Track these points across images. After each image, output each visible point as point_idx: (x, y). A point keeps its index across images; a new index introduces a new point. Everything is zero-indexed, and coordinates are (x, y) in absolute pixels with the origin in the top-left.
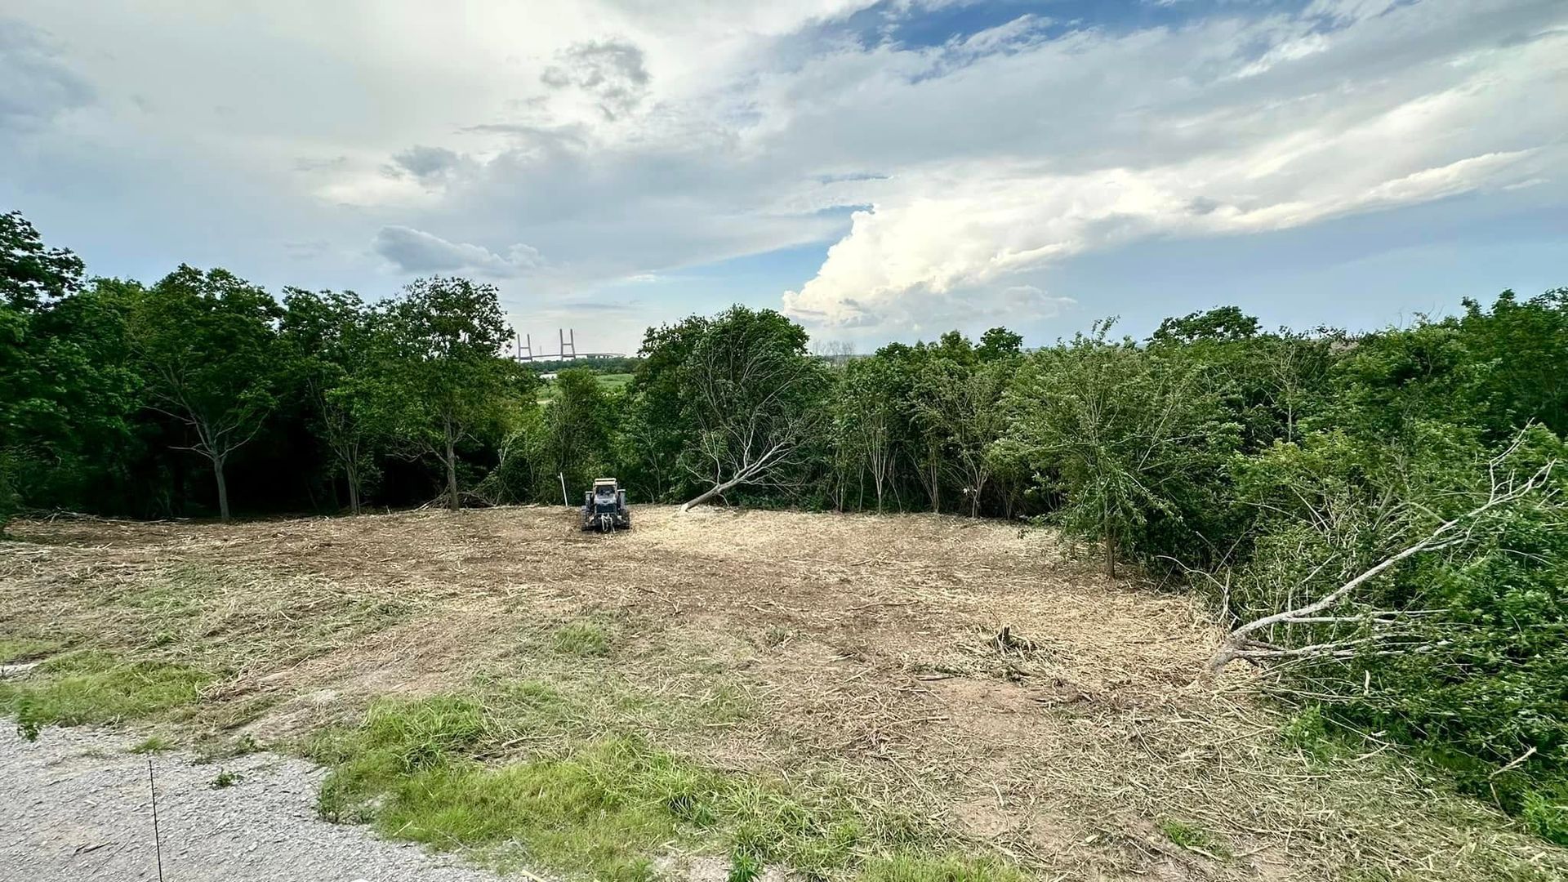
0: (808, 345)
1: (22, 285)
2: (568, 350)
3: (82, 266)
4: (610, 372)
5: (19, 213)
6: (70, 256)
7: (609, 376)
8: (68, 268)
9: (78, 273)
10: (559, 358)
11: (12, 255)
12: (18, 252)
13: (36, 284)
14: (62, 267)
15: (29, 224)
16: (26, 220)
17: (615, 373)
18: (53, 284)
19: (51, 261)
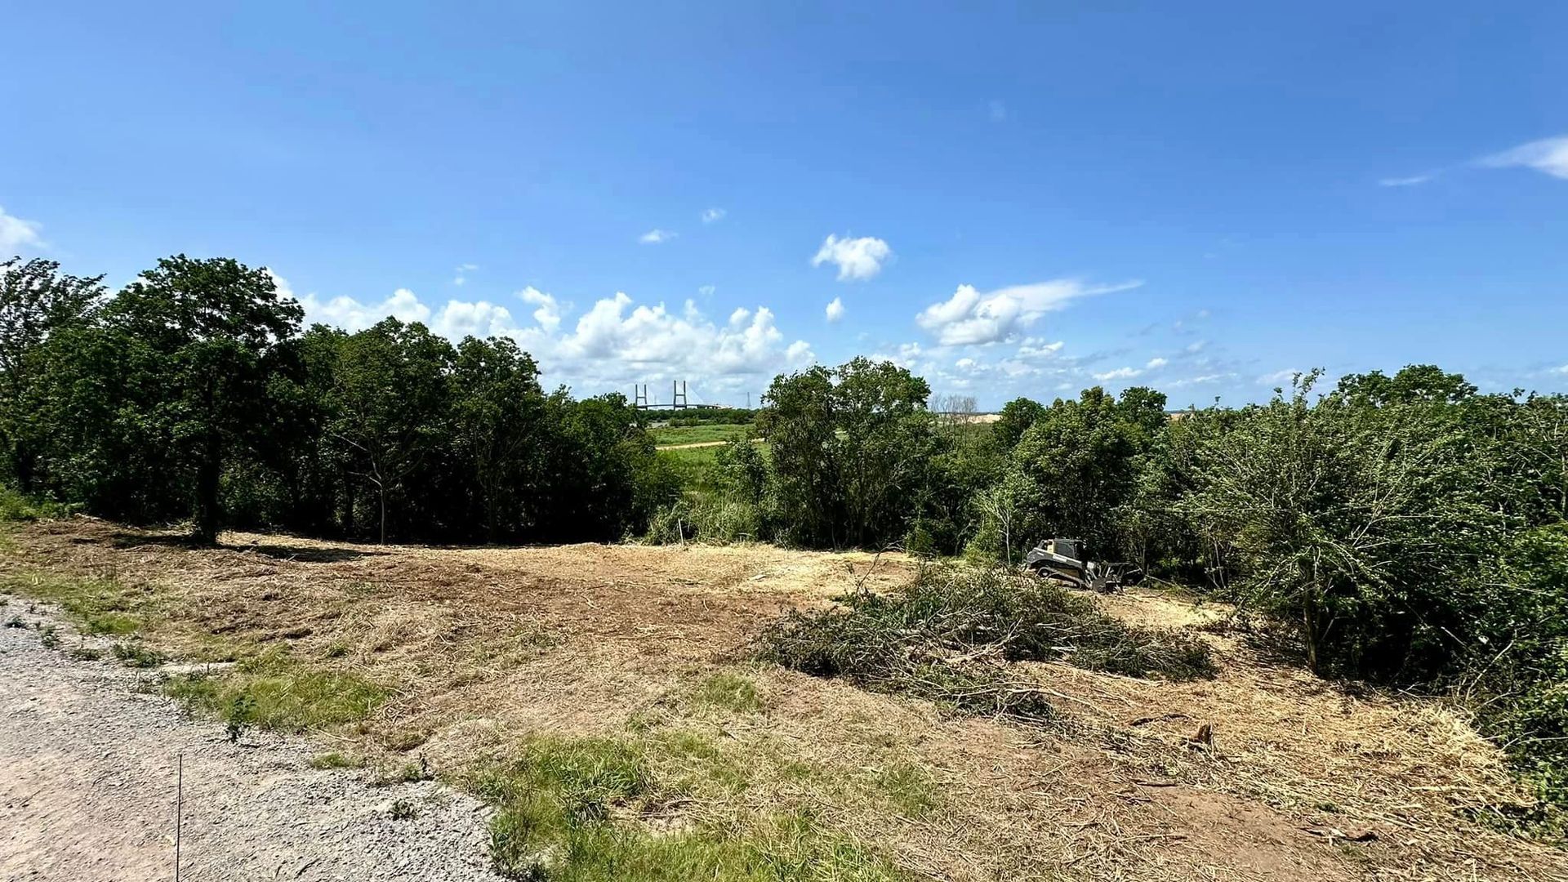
0: (929, 399)
1: (256, 329)
2: (680, 401)
3: (302, 314)
4: (718, 422)
5: (265, 269)
6: (295, 305)
7: (718, 426)
8: (292, 316)
9: (298, 320)
10: (672, 408)
11: (254, 303)
12: (259, 301)
13: (267, 329)
14: (288, 314)
15: (270, 278)
16: (270, 275)
17: (724, 423)
18: (280, 329)
19: (282, 308)
